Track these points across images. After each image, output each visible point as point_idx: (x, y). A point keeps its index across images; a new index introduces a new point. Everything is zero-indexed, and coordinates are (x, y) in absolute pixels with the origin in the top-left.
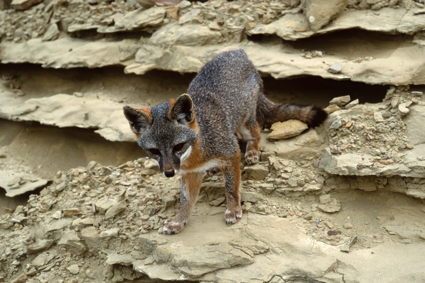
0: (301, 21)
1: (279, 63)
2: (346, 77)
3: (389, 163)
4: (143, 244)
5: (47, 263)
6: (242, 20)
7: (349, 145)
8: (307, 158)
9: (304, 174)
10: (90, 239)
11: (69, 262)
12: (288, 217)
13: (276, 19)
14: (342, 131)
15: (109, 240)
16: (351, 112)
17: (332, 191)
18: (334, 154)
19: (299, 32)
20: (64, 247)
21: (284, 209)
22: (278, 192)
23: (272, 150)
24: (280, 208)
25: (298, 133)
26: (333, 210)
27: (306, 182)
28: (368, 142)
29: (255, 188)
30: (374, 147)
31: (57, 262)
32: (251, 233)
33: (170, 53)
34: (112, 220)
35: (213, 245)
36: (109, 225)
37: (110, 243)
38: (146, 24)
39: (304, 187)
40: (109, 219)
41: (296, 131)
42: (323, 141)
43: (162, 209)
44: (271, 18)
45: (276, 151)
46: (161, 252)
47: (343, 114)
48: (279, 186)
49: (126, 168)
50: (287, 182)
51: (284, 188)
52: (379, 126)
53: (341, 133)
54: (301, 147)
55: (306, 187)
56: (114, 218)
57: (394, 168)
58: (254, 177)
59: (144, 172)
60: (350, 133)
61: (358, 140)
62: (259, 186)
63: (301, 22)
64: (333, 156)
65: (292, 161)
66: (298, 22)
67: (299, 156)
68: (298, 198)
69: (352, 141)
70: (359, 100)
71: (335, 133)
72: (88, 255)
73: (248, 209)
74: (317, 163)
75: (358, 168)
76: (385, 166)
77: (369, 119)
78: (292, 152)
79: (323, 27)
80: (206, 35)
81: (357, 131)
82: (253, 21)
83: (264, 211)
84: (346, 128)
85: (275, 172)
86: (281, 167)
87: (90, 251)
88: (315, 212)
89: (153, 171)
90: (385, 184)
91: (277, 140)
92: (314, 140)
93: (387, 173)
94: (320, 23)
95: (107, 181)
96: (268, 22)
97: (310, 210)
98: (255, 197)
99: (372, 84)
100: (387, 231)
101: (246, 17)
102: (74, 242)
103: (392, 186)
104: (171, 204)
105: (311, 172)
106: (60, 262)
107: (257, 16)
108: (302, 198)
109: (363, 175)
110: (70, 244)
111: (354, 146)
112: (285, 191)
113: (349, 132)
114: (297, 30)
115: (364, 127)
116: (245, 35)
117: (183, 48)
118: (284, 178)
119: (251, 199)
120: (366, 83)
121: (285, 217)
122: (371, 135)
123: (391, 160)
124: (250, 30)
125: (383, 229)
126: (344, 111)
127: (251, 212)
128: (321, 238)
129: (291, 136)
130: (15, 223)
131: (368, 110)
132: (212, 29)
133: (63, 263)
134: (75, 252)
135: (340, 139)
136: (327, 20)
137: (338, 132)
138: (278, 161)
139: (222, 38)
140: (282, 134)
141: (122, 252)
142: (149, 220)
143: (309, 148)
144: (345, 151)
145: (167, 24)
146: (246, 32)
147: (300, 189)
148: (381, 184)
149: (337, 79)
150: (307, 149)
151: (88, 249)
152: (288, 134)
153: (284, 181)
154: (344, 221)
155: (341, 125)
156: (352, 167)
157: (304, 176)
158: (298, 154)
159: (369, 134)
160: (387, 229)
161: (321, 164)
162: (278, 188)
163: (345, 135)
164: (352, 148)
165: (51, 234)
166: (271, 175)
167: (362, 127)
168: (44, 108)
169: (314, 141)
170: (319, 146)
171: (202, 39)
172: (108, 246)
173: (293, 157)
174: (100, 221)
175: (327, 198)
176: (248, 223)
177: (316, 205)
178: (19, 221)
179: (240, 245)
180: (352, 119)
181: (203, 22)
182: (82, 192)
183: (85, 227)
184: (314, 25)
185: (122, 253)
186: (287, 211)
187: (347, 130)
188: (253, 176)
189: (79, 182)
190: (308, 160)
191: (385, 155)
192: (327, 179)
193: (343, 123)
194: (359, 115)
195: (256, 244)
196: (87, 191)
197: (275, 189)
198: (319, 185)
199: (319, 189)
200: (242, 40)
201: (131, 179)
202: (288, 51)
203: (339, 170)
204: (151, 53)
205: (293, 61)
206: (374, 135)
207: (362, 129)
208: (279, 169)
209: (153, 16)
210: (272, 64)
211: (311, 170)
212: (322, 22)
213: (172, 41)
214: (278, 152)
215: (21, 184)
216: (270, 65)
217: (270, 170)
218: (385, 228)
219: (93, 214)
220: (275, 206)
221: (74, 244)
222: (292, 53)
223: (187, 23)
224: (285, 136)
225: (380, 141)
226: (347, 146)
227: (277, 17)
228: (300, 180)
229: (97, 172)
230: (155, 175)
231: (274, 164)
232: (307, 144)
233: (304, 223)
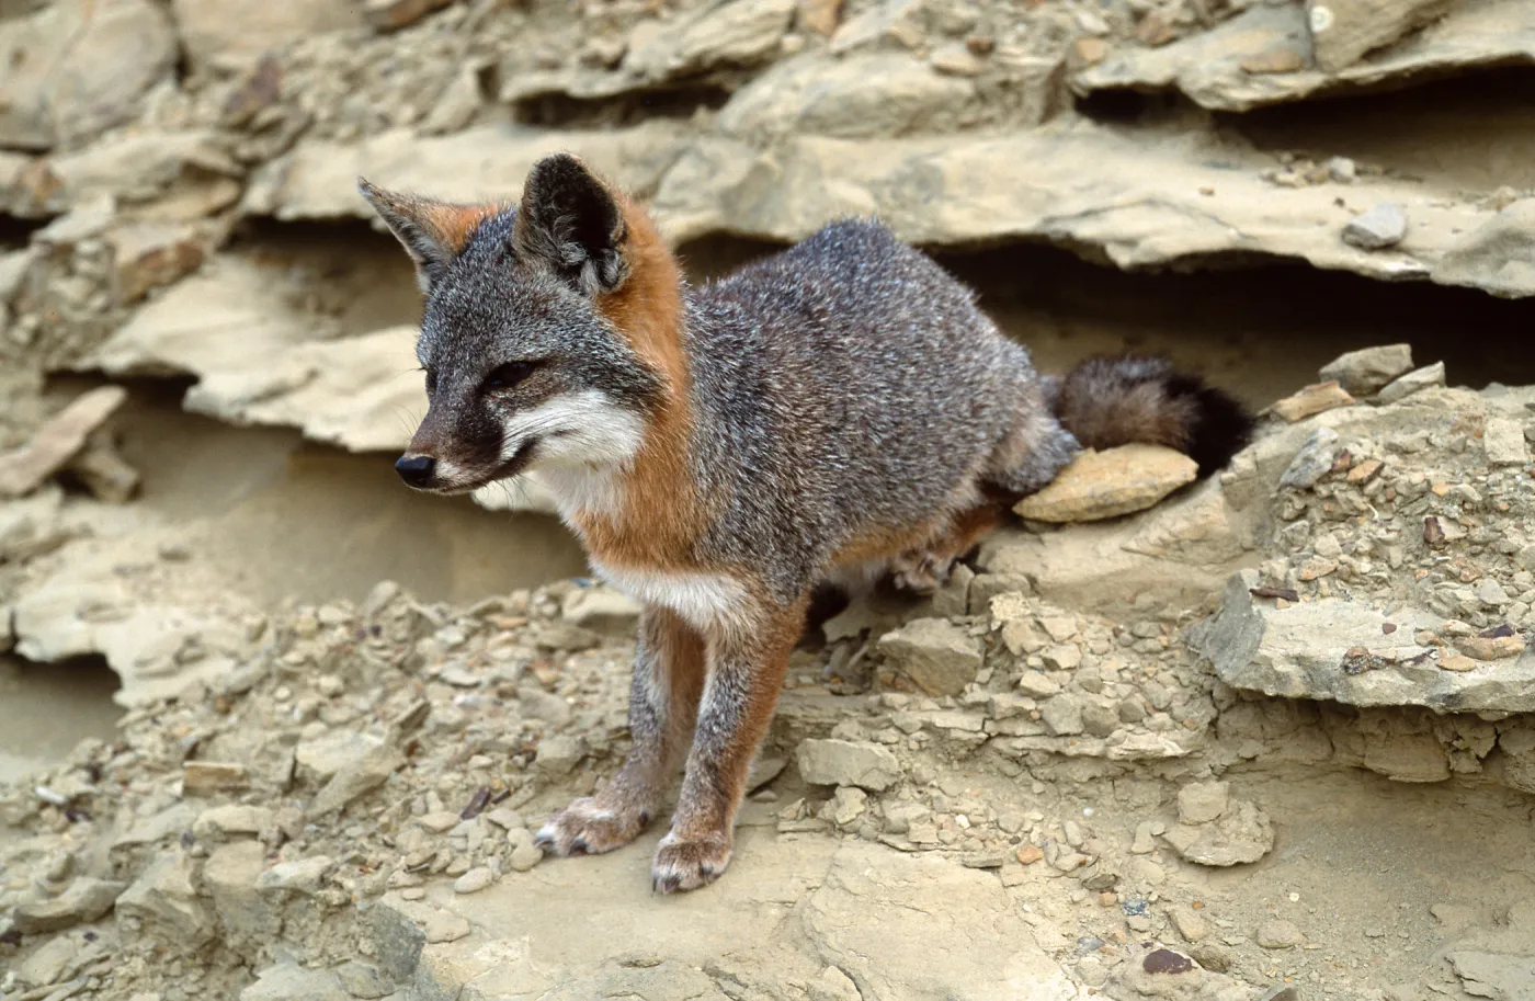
0: (1293, 30)
1: (1151, 203)
2: (1418, 266)
3: (1502, 655)
4: (388, 931)
5: (67, 974)
6: (1056, 33)
7: (1341, 563)
8: (1166, 613)
9: (1128, 682)
10: (230, 894)
11: (132, 979)
12: (1006, 868)
13: (1199, 28)
14: (1331, 497)
15: (284, 903)
16: (1395, 414)
17: (1244, 769)
18: (1265, 596)
19: (1262, 72)
20: (132, 916)
21: (1002, 834)
22: (1000, 753)
23: (1019, 567)
24: (984, 827)
25: (1149, 498)
26: (1226, 856)
27: (1126, 715)
28: (1433, 553)
29: (902, 730)
30: (1452, 576)
31: (90, 976)
32: (814, 930)
33: (776, 166)
34: (334, 821)
35: (635, 965)
36: (317, 839)
37: (290, 917)
38: (714, 56)
39: (1107, 740)
40: (323, 815)
41: (1141, 490)
42: (1248, 539)
43: (521, 792)
44: (1176, 23)
45: (1036, 570)
46: (429, 978)
47: (1356, 423)
48: (1006, 728)
49: (496, 618)
50: (1040, 712)
51: (1026, 738)
52: (1498, 484)
53: (1327, 506)
54: (1146, 558)
55: (1117, 742)
56: (344, 813)
57: (1518, 678)
58: (921, 682)
59: (550, 636)
60: (1363, 507)
61: (1387, 543)
62: (924, 722)
63: (1293, 36)
64: (1257, 607)
65: (1097, 619)
66: (1280, 38)
67: (1132, 602)
68: (1082, 788)
69: (1363, 545)
70: (1448, 369)
71: (1299, 504)
72: (225, 960)
73: (847, 819)
74: (1202, 635)
75: (1346, 668)
76: (1479, 664)
77: (1465, 449)
78: (1102, 579)
79: (1372, 54)
80: (915, 92)
81: (1398, 500)
82: (1103, 36)
83: (904, 831)
84: (1350, 483)
85: (1007, 664)
86: (1033, 641)
87: (231, 942)
88: (1140, 859)
89: (589, 634)
90: (1483, 755)
91: (1057, 526)
92: (1207, 532)
93: (1483, 698)
94: (1357, 38)
95: (407, 663)
96: (1161, 39)
97: (1125, 847)
98: (882, 766)
99: (1513, 297)
100: (1459, 976)
101: (1077, 22)
102: (170, 901)
103: (1517, 765)
104: (559, 772)
105: (1166, 676)
106: (100, 977)
107: (1124, 15)
108: (1102, 787)
109: (1368, 701)
110: (154, 907)
111: (1364, 565)
112: (1027, 753)
113: (1361, 502)
114: (1254, 66)
115: (1429, 482)
116: (1064, 93)
117: (819, 146)
118: (1030, 694)
119: (865, 773)
120: (1490, 292)
121: (990, 868)
122: (1451, 520)
123: (1515, 642)
124: (1081, 69)
125: (1443, 964)
126: (1363, 411)
127: (857, 833)
128: (1113, 981)
129: (1116, 511)
130: (45, 804)
131: (1472, 412)
132: (943, 71)
133: (109, 981)
134: (175, 941)
135: (1318, 531)
136: (1389, 25)
137: (1311, 500)
138: (1033, 615)
139: (977, 105)
140: (1075, 500)
141: (315, 959)
142: (452, 832)
143: (1180, 566)
144: (1318, 587)
145: (792, 54)
146: (1068, 79)
147: (1093, 747)
148: (1467, 750)
149: (1375, 271)
150: (1170, 570)
151: (224, 935)
152: (1101, 502)
153: (1029, 705)
154: (1269, 911)
155: (1328, 467)
156: (1322, 658)
157: (1125, 690)
158: (1127, 593)
159: (1441, 519)
160: (1461, 968)
161: (1211, 642)
162: (1000, 735)
163: (1345, 518)
164: (1353, 574)
165: (123, 858)
166: (992, 675)
167: (1425, 485)
168: (333, 378)
169: (1203, 538)
170: (1226, 561)
171: (895, 110)
172: (283, 928)
173: (1104, 603)
174: (290, 820)
175: (1211, 799)
176: (825, 881)
177: (1158, 829)
178: (59, 799)
179: (742, 979)
180: (1392, 448)
181: (920, 45)
182: (306, 702)
183: (226, 842)
184: (1330, 43)
185: (315, 964)
186: (1015, 841)
187: (1353, 495)
188: (917, 676)
189: (309, 661)
190: (1171, 621)
191: (1495, 617)
192: (1225, 712)
193: (1339, 462)
194: (1424, 433)
195: (811, 982)
196: (326, 700)
197: (990, 738)
198: (1184, 734)
199: (1179, 751)
200: (1049, 112)
201: (496, 660)
202: (1222, 159)
203: (1263, 669)
204: (714, 167)
205: (1210, 193)
206: (1471, 520)
207: (1423, 494)
208: (1024, 652)
209: (744, 25)
210: (1121, 207)
211: (1172, 666)
212: (1368, 33)
213: (787, 118)
214: (1040, 578)
215: (180, 661)
216: (1112, 208)
217: (990, 655)
218: (1452, 963)
219: (280, 791)
220: (967, 814)
221: (170, 907)
222: (1239, 167)
223: (860, 47)
224: (1089, 510)
225: (1494, 552)
226: (1329, 565)
227: (1208, 18)
228: (1095, 705)
229: (390, 628)
230: (591, 652)
231: (1004, 630)
232: (1174, 547)
233: (1074, 903)
